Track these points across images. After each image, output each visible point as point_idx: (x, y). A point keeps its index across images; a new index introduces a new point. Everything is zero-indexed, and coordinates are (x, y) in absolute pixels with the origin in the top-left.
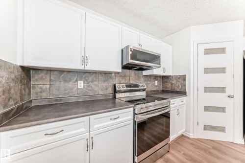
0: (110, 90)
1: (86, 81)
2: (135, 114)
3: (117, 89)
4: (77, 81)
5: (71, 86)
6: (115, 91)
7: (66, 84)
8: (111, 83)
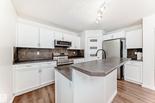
0: (51, 56)
1: (40, 52)
2: (57, 63)
3: (54, 55)
4: (37, 52)
5: (34, 54)
6: (53, 56)
7: (32, 53)
8: (52, 53)
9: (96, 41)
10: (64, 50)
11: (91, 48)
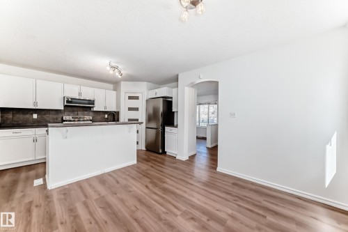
0: (59, 120)
1: (39, 114)
3: (64, 119)
4: (34, 115)
5: (27, 117)
7: (24, 116)
8: (60, 116)
9: (137, 98)
11: (130, 109)
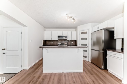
1: (53, 42)
8: (58, 42)
9: (86, 33)
10: (65, 41)
11: (82, 39)
